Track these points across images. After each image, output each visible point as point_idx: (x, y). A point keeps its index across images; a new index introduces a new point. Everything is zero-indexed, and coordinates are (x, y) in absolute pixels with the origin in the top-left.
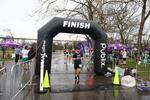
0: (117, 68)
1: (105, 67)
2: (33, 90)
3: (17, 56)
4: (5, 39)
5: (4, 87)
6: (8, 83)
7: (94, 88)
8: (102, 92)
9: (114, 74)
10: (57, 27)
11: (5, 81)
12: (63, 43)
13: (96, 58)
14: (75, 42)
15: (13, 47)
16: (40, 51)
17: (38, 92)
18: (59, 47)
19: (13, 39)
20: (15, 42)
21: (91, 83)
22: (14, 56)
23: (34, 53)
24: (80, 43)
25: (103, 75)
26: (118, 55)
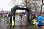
0: (34, 20)
1: (31, 20)
2: (10, 26)
3: (5, 16)
4: (1, 11)
5: (1, 25)
6: (2, 24)
7: (28, 26)
8: (30, 27)
9: (33, 21)
10: (17, 8)
11: (1, 24)
12: (18, 12)
13: (28, 17)
14: (22, 12)
15: (4, 14)
16: (12, 15)
17: (11, 27)
18: (17, 14)
19: (4, 11)
20: (4, 12)
21: (27, 24)
22: (4, 16)
23: (10, 15)
24: (24, 13)
25: (30, 22)
26: (35, 16)
